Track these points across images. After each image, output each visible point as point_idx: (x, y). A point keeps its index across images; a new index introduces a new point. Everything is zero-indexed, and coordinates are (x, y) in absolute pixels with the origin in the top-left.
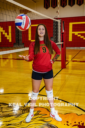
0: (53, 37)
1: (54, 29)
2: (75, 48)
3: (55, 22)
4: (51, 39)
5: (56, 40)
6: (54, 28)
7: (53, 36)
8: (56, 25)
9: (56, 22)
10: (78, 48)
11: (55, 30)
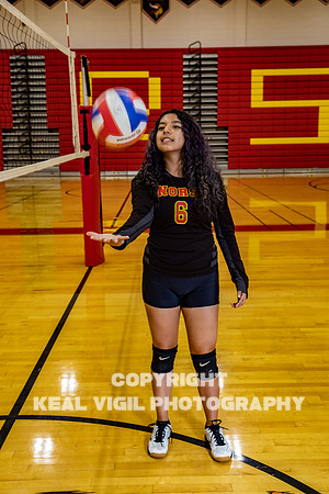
0: (15, 131)
1: (13, 93)
2: (108, 173)
3: (17, 67)
4: (4, 137)
5: (26, 142)
6: (17, 92)
7: (15, 125)
8: (23, 80)
9: (22, 67)
10: (121, 173)
11: (21, 98)
